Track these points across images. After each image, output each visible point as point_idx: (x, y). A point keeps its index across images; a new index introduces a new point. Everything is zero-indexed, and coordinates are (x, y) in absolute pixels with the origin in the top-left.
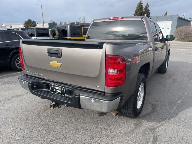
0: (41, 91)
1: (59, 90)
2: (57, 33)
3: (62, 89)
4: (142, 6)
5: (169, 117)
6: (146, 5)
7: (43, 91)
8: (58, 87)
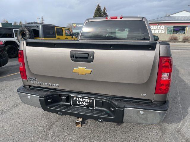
0: (57, 105)
1: (86, 102)
2: (27, 33)
3: (91, 101)
4: (100, 9)
5: (182, 116)
6: (103, 9)
7: (60, 105)
8: (84, 98)
